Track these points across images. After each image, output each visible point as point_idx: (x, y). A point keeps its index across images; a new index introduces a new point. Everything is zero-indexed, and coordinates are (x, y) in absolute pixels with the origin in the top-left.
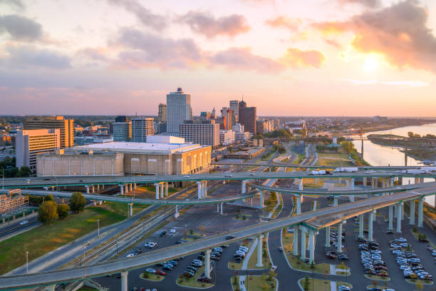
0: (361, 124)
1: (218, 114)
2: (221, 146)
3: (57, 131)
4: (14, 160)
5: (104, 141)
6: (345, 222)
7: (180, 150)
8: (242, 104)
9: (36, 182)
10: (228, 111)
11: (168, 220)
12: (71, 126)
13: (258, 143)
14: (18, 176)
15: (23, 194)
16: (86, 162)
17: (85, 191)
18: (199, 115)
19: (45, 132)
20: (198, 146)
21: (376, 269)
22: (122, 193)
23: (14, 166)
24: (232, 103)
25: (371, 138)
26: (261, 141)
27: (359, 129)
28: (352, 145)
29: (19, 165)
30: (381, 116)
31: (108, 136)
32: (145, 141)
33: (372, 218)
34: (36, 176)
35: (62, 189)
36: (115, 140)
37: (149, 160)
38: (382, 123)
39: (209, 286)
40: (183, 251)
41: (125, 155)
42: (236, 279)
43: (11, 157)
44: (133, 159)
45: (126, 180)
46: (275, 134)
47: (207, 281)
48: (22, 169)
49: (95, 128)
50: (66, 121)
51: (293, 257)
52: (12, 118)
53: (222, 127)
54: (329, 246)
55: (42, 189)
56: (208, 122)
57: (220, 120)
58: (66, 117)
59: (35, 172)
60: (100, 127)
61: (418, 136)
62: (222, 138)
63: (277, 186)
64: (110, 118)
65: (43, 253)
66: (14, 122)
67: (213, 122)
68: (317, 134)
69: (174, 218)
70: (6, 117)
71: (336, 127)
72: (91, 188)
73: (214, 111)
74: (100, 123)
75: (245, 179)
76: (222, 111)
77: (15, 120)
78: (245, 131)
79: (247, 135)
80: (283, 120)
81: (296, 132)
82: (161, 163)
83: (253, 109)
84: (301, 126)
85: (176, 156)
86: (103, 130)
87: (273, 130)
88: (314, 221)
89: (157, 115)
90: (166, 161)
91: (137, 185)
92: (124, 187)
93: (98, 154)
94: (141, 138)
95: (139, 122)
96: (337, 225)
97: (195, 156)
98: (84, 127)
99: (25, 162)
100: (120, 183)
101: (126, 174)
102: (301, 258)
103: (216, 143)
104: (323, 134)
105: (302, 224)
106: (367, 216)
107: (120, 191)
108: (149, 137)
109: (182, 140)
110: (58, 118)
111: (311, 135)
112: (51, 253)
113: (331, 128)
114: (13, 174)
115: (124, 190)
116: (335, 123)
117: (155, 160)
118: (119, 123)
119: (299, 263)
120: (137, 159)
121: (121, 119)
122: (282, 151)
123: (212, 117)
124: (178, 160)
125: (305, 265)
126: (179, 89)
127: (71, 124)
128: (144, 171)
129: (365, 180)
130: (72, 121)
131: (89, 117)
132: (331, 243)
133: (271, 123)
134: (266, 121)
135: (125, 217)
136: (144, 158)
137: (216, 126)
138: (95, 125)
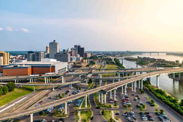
0: (122, 54)
2: (71, 62)
3: (2, 58)
5: (23, 61)
6: (116, 89)
8: (79, 46)
10: (74, 49)
11: (50, 92)
12: (8, 55)
13: (85, 61)
18: (62, 51)
22: (31, 82)
24: (75, 46)
25: (125, 59)
28: (119, 61)
31: (24, 59)
32: (40, 61)
33: (126, 87)
36: (28, 61)
38: (129, 53)
42: (77, 113)
46: (91, 58)
49: (19, 56)
53: (71, 55)
54: (111, 98)
56: (66, 53)
57: (71, 53)
58: (6, 52)
60: (21, 56)
61: (141, 58)
62: (71, 59)
63: (92, 77)
64: (25, 52)
67: (68, 53)
68: (107, 57)
69: (52, 91)
72: (17, 81)
73: (68, 49)
74: (21, 54)
75: (80, 74)
76: (71, 49)
78: (80, 56)
79: (81, 58)
80: (94, 52)
81: (99, 57)
83: (83, 49)
84: (101, 54)
85: (53, 67)
87: (91, 56)
88: (106, 89)
89: (45, 51)
91: (37, 78)
92: (31, 80)
94: (38, 60)
95: (38, 53)
96: (114, 90)
98: (14, 55)
102: (101, 103)
103: (69, 61)
104: (109, 57)
105: (101, 90)
106: (124, 86)
107: (29, 81)
108: (42, 59)
109: (55, 60)
110: (2, 52)
118: (29, 54)
121: (29, 52)
122: (94, 64)
123: (68, 51)
126: (54, 41)
127: (8, 54)
129: (124, 74)
130: (8, 53)
133: (90, 54)
134: (88, 53)
137: (69, 55)
138: (19, 55)
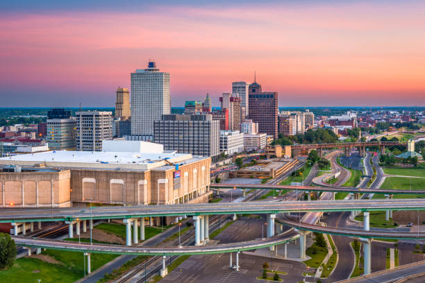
2: (223, 157)
5: (34, 149)
8: (255, 87)
10: (231, 99)
11: (149, 280)
13: (284, 152)
16: (11, 183)
22: (71, 235)
26: (288, 149)
31: (37, 142)
32: (98, 149)
36: (51, 148)
37: (112, 181)
41: (72, 172)
44: (85, 180)
45: (76, 214)
46: (308, 137)
49: (14, 129)
53: (223, 126)
56: (201, 118)
60: (20, 126)
62: (223, 143)
63: (324, 224)
64: (37, 111)
67: (210, 118)
68: (379, 137)
73: (207, 99)
74: (22, 121)
78: (260, 132)
79: (264, 139)
82: (131, 187)
83: (272, 96)
84: (350, 123)
87: (305, 130)
90: (140, 182)
92: (75, 226)
93: (29, 171)
94: (91, 144)
95: (89, 119)
100: (69, 219)
101: (75, 203)
103: (215, 151)
104: (390, 135)
107: (67, 232)
109: (158, 148)
111: (368, 139)
115: (75, 230)
117: (121, 181)
118: (55, 120)
120: (92, 180)
121: (57, 112)
122: (324, 165)
123: (206, 110)
124: (160, 181)
126: (151, 65)
133: (301, 119)
136: (104, 178)
137: (215, 124)
138: (12, 123)
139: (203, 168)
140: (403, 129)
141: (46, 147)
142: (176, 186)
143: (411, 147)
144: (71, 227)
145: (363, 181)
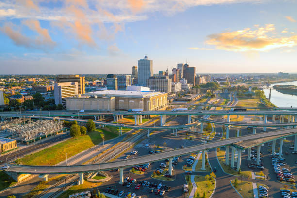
0: (268, 79)
1: (170, 73)
2: (172, 93)
3: (76, 84)
4: (54, 100)
5: (102, 89)
6: (263, 145)
7: (148, 95)
8: (186, 65)
9: (67, 113)
10: (177, 70)
11: (143, 138)
12: (84, 81)
13: (197, 91)
14: (57, 110)
15: (60, 120)
16: (93, 102)
17: (94, 119)
18: (158, 73)
19: (69, 84)
20: (159, 93)
21: (286, 177)
22: (115, 121)
23: (54, 103)
24: (180, 65)
25: (275, 88)
26: (199, 90)
27: (267, 82)
28: (263, 93)
29: (57, 103)
30: (283, 72)
31: (103, 87)
32: (125, 90)
34: (66, 110)
35: (81, 118)
36: (108, 89)
37: (130, 101)
38: (285, 77)
39: (171, 180)
40: (155, 158)
41: (115, 98)
42: (189, 177)
43: (52, 98)
44: (120, 101)
45: (117, 113)
46: (208, 85)
47: (170, 176)
48: (59, 105)
49: (95, 82)
50: (81, 78)
51: (225, 165)
52: (50, 76)
53: (173, 81)
54: (250, 160)
55: (70, 117)
56: (165, 78)
57: (172, 77)
58: (80, 75)
59: (65, 107)
60: (98, 81)
62: (173, 88)
63: (211, 119)
64: (103, 75)
65: (74, 154)
66: (51, 78)
67: (168, 77)
68: (237, 85)
69: (146, 137)
70: (46, 75)
71: (250, 81)
72: (97, 118)
73: (167, 70)
74: (98, 79)
75: (190, 114)
76: (173, 70)
77: (51, 77)
78: (188, 83)
79: (189, 86)
80: (213, 76)
81: (222, 84)
82: (137, 103)
83: (193, 69)
84: (225, 79)
85: (147, 99)
86: (100, 83)
87: (206, 83)
88: (241, 143)
89: (132, 73)
90: (140, 102)
91: (124, 116)
92: (116, 117)
93: (100, 97)
94: (122, 87)
95: (122, 78)
96: (256, 147)
97: (158, 99)
98: (89, 81)
99: (60, 102)
100: (114, 115)
101: (117, 109)
102: (231, 166)
103: (170, 90)
104: (241, 85)
105: (232, 145)
107: (113, 120)
108: (128, 87)
109: (148, 89)
110: (76, 76)
111: (232, 86)
112: (79, 154)
113: (246, 81)
114: (54, 108)
115: (116, 119)
116: (249, 77)
117: (133, 102)
118: (110, 78)
119: (229, 170)
120: (123, 101)
121: (110, 76)
122: (213, 96)
123: (167, 74)
124: (148, 102)
125: (234, 171)
126: (146, 57)
127: (84, 79)
128: (127, 108)
129: (274, 117)
130: (84, 77)
131: (91, 75)
132: (252, 158)
133: (205, 78)
134: (201, 76)
135: (118, 135)
136: (127, 100)
137: (170, 80)
138: (95, 80)
139: (164, 97)
140: (248, 82)
141: (107, 89)
142: (154, 104)
143: (250, 90)
144: (115, 118)
145: (229, 103)
